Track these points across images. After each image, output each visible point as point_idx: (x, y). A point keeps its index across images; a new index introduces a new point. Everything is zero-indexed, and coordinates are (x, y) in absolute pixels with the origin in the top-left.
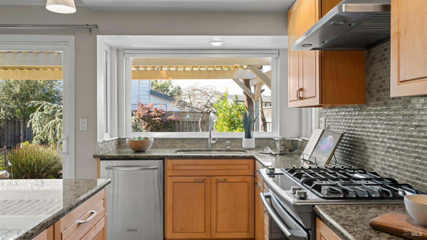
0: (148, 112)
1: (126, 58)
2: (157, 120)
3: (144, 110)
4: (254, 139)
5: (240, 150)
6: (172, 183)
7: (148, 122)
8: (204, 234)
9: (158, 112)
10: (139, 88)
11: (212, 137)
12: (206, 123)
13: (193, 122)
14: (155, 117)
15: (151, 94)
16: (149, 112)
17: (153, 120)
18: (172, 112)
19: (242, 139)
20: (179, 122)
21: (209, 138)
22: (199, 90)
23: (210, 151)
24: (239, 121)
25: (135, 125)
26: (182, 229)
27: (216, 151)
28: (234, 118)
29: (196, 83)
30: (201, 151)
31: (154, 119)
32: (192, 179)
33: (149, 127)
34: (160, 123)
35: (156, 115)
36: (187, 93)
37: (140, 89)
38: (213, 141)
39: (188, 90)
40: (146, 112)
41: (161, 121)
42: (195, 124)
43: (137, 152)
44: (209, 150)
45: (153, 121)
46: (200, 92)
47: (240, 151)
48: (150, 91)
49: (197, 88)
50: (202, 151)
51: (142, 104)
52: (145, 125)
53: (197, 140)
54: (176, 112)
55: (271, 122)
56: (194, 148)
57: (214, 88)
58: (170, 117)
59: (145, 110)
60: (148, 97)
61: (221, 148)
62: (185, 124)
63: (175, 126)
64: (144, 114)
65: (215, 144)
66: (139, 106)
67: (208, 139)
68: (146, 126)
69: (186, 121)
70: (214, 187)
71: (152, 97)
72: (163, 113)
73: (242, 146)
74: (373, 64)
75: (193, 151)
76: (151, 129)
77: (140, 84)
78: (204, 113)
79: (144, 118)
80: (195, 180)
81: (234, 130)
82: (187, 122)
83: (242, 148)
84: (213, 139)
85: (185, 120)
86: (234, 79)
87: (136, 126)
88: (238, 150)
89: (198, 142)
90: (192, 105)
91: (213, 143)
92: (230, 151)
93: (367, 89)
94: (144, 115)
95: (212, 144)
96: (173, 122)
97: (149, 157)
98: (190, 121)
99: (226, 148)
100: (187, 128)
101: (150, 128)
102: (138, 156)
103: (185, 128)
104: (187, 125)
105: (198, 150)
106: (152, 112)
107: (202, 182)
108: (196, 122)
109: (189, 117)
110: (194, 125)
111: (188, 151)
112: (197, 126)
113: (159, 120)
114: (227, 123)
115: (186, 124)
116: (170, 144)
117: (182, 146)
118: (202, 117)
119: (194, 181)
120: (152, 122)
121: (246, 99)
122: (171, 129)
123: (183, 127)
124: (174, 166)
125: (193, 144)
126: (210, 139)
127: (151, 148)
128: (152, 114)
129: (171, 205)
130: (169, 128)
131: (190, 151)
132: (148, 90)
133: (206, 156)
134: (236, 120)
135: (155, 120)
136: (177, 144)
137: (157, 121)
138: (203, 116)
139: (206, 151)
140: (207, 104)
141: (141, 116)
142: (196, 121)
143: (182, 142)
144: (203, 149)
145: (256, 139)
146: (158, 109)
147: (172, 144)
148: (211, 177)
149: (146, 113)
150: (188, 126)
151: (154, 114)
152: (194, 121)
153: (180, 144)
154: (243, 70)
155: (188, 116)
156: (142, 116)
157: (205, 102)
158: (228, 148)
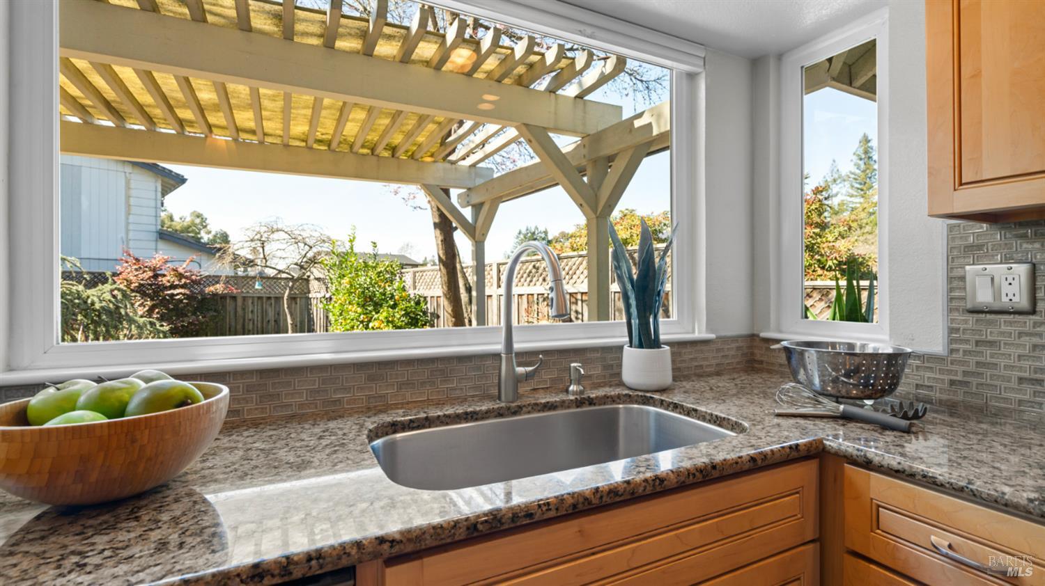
0: (153, 277)
2: (178, 294)
3: (141, 272)
4: (668, 348)
7: (152, 299)
9: (180, 276)
10: (128, 224)
11: (517, 346)
12: (298, 299)
13: (269, 298)
14: (173, 287)
15: (161, 238)
16: (156, 276)
17: (168, 295)
18: (217, 276)
19: (620, 348)
20: (234, 298)
21: (503, 354)
22: (286, 232)
24: (384, 295)
25: (111, 306)
28: (371, 289)
29: (277, 218)
31: (169, 292)
33: (157, 310)
34: (185, 301)
35: (177, 283)
36: (256, 237)
37: (131, 227)
38: (518, 365)
39: (257, 229)
40: (147, 277)
41: (187, 297)
42: (273, 301)
45: (167, 297)
46: (287, 236)
48: (157, 232)
49: (280, 226)
51: (136, 256)
52: (144, 306)
54: (227, 277)
57: (318, 229)
58: (212, 288)
59: (144, 272)
60: (153, 245)
62: (250, 301)
63: (224, 306)
64: (142, 280)
66: (127, 262)
67: (497, 356)
68: (147, 308)
69: (253, 297)
71: (161, 245)
72: (194, 277)
76: (161, 316)
77: (129, 214)
78: (296, 280)
79: (141, 290)
82: (256, 299)
83: (621, 384)
84: (522, 357)
85: (249, 295)
87: (118, 308)
90: (266, 261)
94: (142, 282)
96: (221, 298)
98: (261, 297)
100: (256, 310)
101: (158, 313)
103: (250, 310)
104: (256, 304)
106: (164, 276)
108: (276, 297)
109: (260, 288)
112: (277, 307)
113: (184, 294)
114: (359, 298)
115: (252, 303)
116: (312, 391)
117: (369, 397)
118: (291, 289)
120: (164, 298)
122: (215, 314)
123: (244, 309)
126: (509, 358)
128: (164, 281)
130: (210, 312)
132: (153, 228)
134: (377, 293)
135: (173, 295)
136: (346, 389)
137: (178, 297)
138: (293, 286)
140: (302, 262)
141: (133, 285)
146: (181, 270)
147: (318, 391)
149: (149, 278)
151: (169, 281)
152: (272, 296)
154: (448, 165)
155: (257, 286)
156: (137, 284)
157: (296, 258)
158: (576, 393)
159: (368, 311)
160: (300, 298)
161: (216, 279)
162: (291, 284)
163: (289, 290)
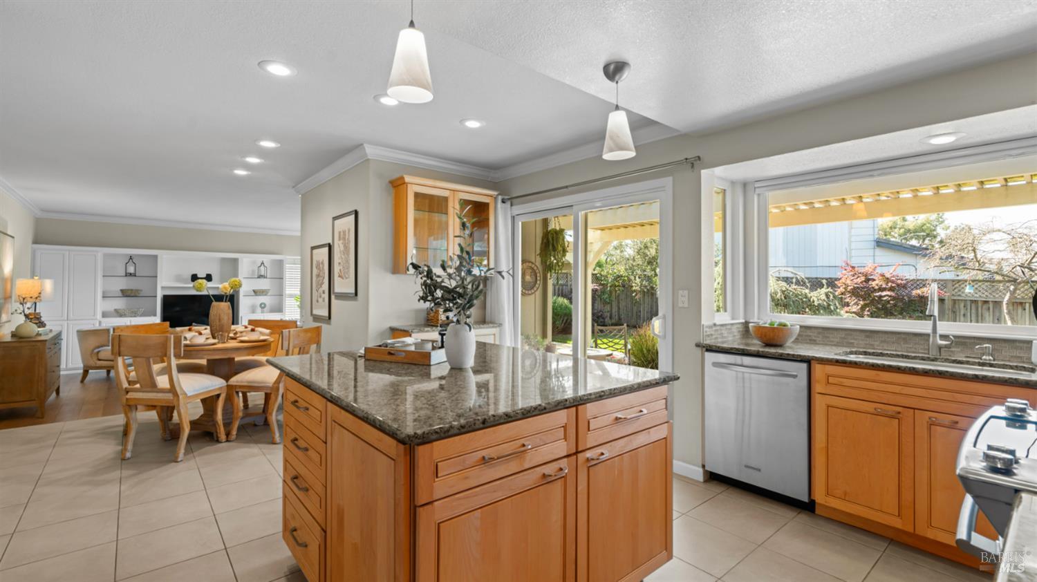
0: (865, 281)
1: (759, 195)
2: (885, 296)
3: (856, 277)
5: (1024, 367)
6: (825, 407)
7: (864, 300)
8: (898, 520)
9: (887, 280)
10: (850, 237)
11: (940, 332)
13: (986, 302)
14: (881, 289)
15: (878, 246)
16: (867, 280)
17: (877, 296)
18: (923, 280)
21: (931, 335)
22: (1004, 232)
23: (933, 360)
25: (825, 303)
26: (845, 493)
27: (950, 362)
30: (909, 359)
31: (877, 294)
32: (870, 407)
33: (868, 309)
34: (891, 302)
35: (884, 286)
37: (853, 239)
38: (941, 340)
40: (860, 281)
41: (894, 298)
42: (991, 306)
44: (929, 358)
45: (876, 298)
46: (1006, 236)
47: (1024, 369)
48: (875, 241)
49: (997, 226)
51: (853, 265)
52: (858, 305)
53: (903, 336)
56: (896, 351)
58: (919, 292)
59: (858, 277)
60: (871, 252)
61: (968, 357)
62: (962, 305)
64: (856, 284)
65: (946, 346)
66: (846, 270)
67: (928, 335)
68: (860, 306)
69: (966, 300)
70: (922, 431)
71: (879, 252)
72: (899, 282)
73: (1030, 358)
75: (889, 356)
76: (871, 313)
77: (852, 228)
78: (1020, 283)
79: (855, 292)
80: (875, 409)
82: (969, 303)
83: (1029, 362)
84: (943, 337)
85: (959, 298)
87: (829, 305)
88: (1016, 366)
89: (904, 339)
90: (980, 264)
91: (941, 345)
92: (991, 365)
94: (855, 286)
95: (940, 348)
97: (781, 356)
98: (975, 301)
99: (981, 359)
100: (968, 314)
101: (868, 311)
102: (762, 352)
103: (962, 312)
104: (969, 307)
105: (903, 355)
106: (874, 280)
107: (893, 417)
108: (996, 302)
109: (973, 291)
110: (989, 309)
111: (877, 356)
112: (996, 310)
113: (890, 296)
115: (965, 307)
116: (841, 338)
117: (867, 344)
118: (1013, 293)
119: (872, 410)
120: (874, 299)
122: (922, 315)
124: (830, 378)
125: (893, 343)
126: (935, 337)
127: (793, 342)
128: (874, 284)
129: (824, 445)
130: (916, 313)
131: (881, 355)
132: (872, 238)
133: (902, 367)
135: (881, 297)
136: (856, 339)
137: (885, 299)
138: (1015, 290)
139: (923, 359)
141: (849, 288)
142: (997, 300)
143: (867, 337)
144: (913, 355)
146: (888, 275)
147: (844, 338)
148: (916, 411)
149: (861, 282)
150: (969, 310)
151: (877, 285)
152: (989, 300)
153: (862, 340)
155: (968, 290)
156: (852, 287)
158: (985, 360)
160: (1026, 303)
161: (924, 283)
162: (1012, 288)
163: (1011, 294)
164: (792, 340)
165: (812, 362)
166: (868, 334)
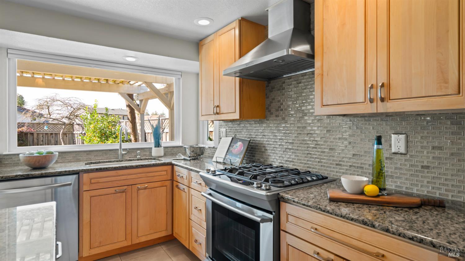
1: (9, 59)
4: (162, 147)
5: (151, 158)
6: (89, 198)
8: (126, 242)
11: (123, 147)
12: (68, 134)
13: (52, 134)
18: (24, 123)
19: (151, 148)
20: (32, 134)
21: (119, 149)
22: (61, 101)
23: (121, 161)
26: (100, 243)
27: (127, 161)
28: (105, 130)
29: (56, 94)
30: (111, 162)
32: (112, 190)
36: (45, 104)
38: (123, 151)
39: (45, 100)
42: (54, 135)
43: (35, 169)
44: (119, 160)
46: (61, 103)
47: (151, 159)
49: (58, 99)
50: (113, 162)
53: (105, 152)
54: (28, 123)
55: (168, 132)
56: (102, 160)
57: (78, 100)
58: (20, 129)
61: (130, 158)
62: (41, 136)
63: (27, 138)
65: (125, 154)
67: (118, 150)
69: (43, 133)
70: (135, 195)
73: (151, 155)
74: (272, 91)
75: (103, 163)
78: (67, 125)
80: (115, 190)
81: (106, 141)
82: (44, 135)
84: (124, 150)
85: (40, 132)
86: (121, 93)
88: (149, 158)
89: (105, 153)
90: (50, 116)
91: (124, 153)
92: (141, 160)
93: (267, 108)
95: (123, 155)
96: (25, 134)
97: (60, 173)
98: (47, 133)
99: (137, 158)
100: (44, 140)
102: (45, 173)
103: (41, 140)
104: (44, 137)
105: (109, 161)
107: (123, 192)
108: (56, 133)
109: (47, 129)
110: (53, 137)
111: (97, 163)
112: (56, 138)
114: (98, 134)
115: (42, 136)
116: (73, 157)
117: (87, 158)
118: (64, 129)
119: (114, 192)
121: (129, 112)
122: (22, 142)
123: (38, 140)
124: (92, 180)
125: (100, 156)
126: (121, 150)
127: (55, 163)
129: (89, 220)
130: (19, 141)
131: (99, 162)
133: (127, 166)
134: (107, 131)
136: (81, 157)
138: (65, 128)
139: (117, 161)
140: (70, 116)
143: (87, 154)
144: (113, 160)
145: (165, 148)
148: (133, 186)
150: (44, 138)
152: (54, 133)
153: (85, 156)
154: (129, 85)
155: (46, 128)
157: (66, 114)
158: (138, 158)
159: (103, 140)
160: (69, 134)
161: (22, 125)
162: (63, 127)
163: (63, 130)
164: (54, 161)
165: (80, 173)
166: (87, 153)
